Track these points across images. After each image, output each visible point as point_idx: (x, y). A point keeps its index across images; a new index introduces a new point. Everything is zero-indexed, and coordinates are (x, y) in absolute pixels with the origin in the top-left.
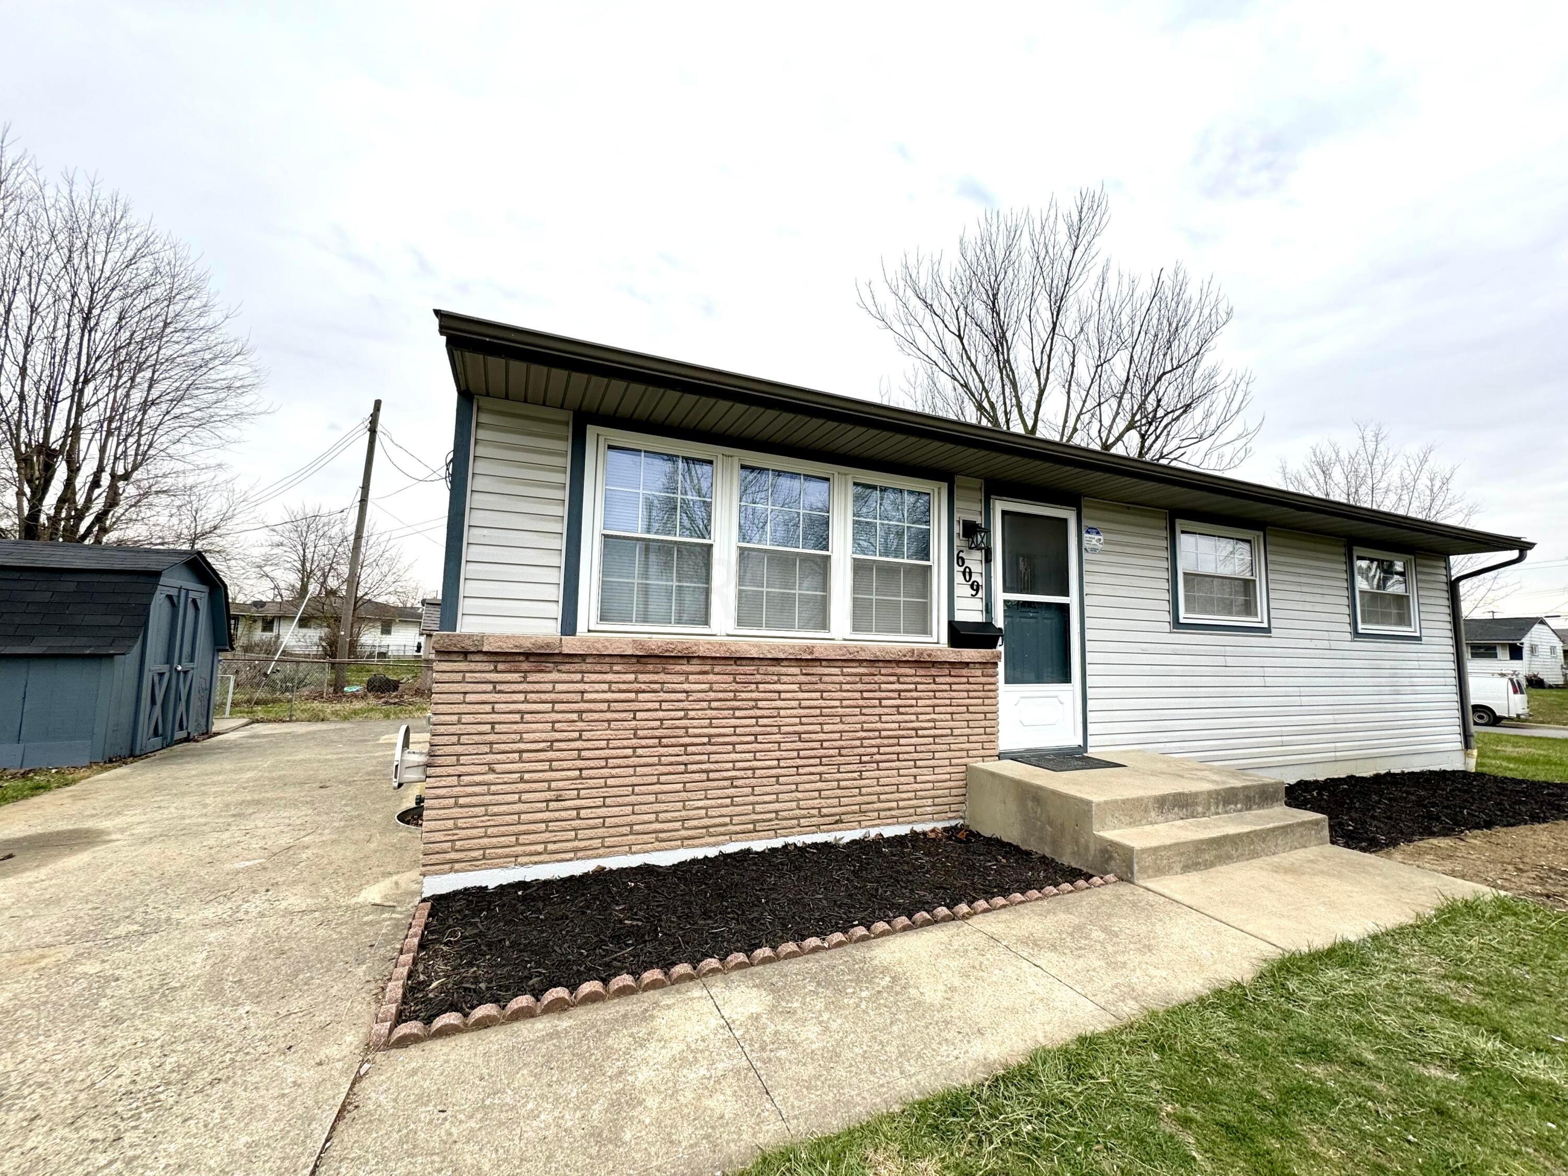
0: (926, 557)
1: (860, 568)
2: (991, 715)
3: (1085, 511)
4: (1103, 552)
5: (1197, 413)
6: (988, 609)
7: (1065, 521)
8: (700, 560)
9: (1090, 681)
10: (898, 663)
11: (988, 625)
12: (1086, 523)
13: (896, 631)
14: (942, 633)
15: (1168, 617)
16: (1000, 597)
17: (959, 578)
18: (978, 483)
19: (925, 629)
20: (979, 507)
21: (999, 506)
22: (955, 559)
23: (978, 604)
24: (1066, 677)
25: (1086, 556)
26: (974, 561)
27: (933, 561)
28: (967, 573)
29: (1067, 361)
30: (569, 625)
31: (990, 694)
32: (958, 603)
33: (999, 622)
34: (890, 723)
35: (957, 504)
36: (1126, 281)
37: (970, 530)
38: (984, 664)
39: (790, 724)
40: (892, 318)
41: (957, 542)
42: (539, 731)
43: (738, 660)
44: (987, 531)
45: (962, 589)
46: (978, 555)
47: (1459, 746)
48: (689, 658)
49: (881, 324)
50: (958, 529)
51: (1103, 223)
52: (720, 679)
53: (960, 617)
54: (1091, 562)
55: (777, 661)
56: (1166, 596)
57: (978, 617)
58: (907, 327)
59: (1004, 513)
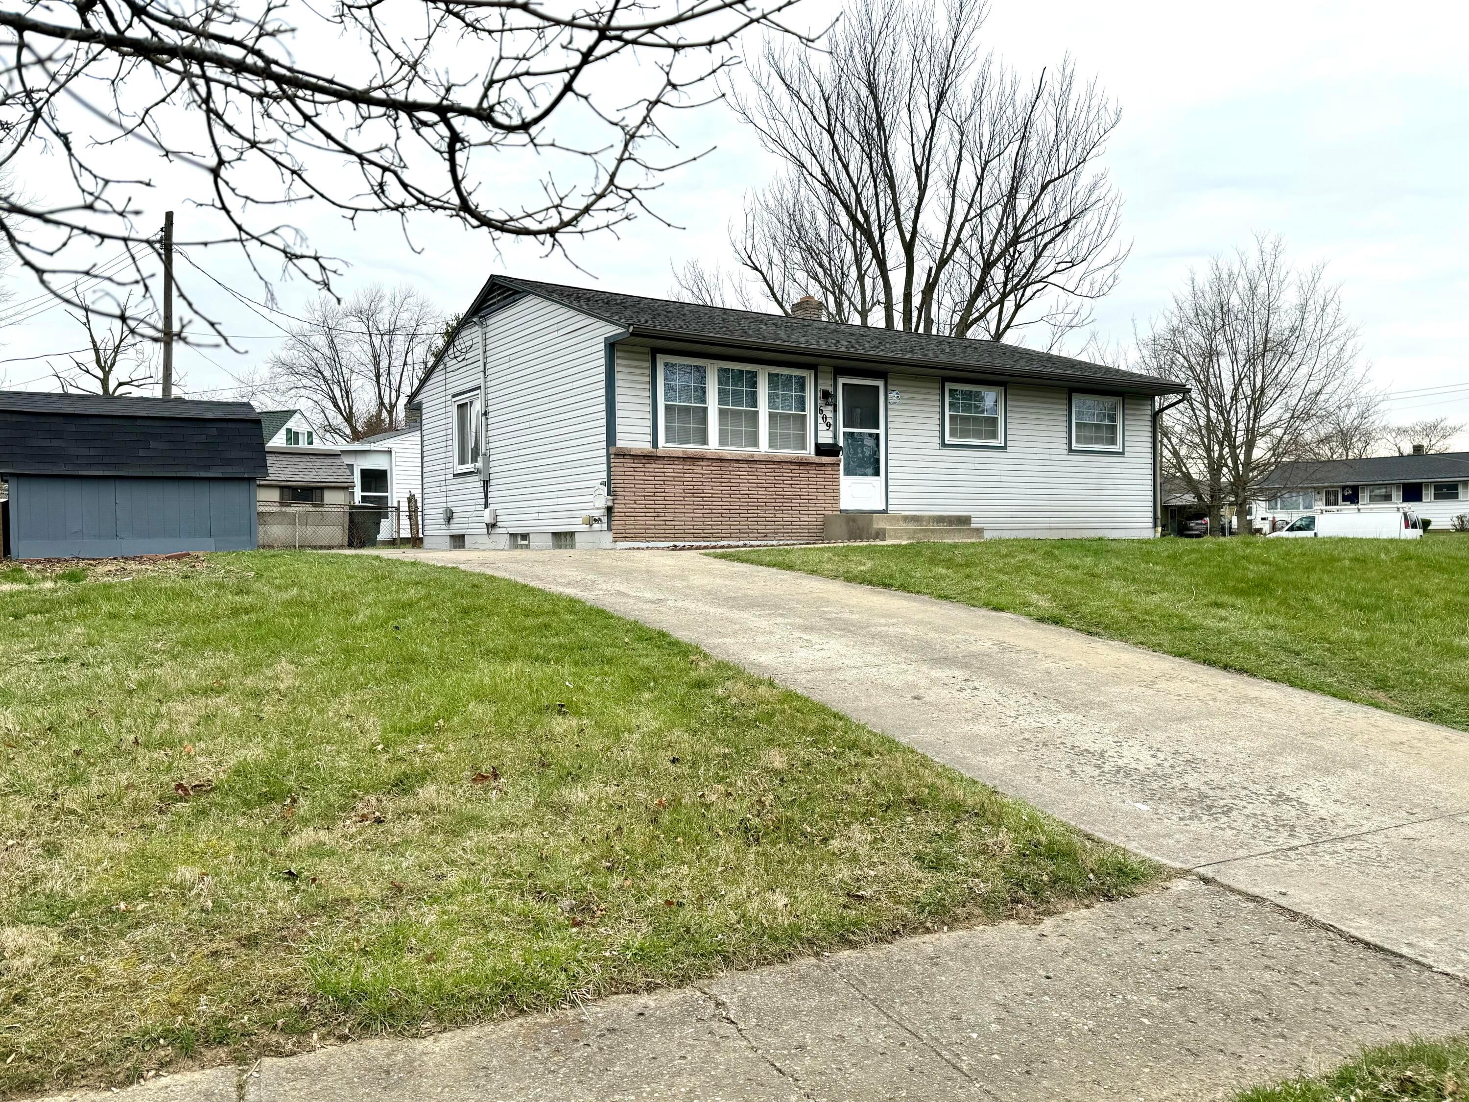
0: (804, 410)
1: (772, 416)
2: (836, 491)
3: (889, 381)
4: (900, 404)
5: (1072, 236)
6: (835, 437)
7: (878, 387)
8: (701, 414)
9: (890, 476)
10: (791, 463)
11: (835, 445)
12: (889, 388)
13: (789, 448)
14: (811, 448)
15: (938, 440)
16: (841, 430)
17: (820, 420)
18: (831, 369)
19: (804, 448)
20: (831, 382)
21: (841, 381)
22: (818, 410)
23: (830, 434)
24: (877, 473)
25: (889, 406)
26: (828, 412)
27: (807, 412)
28: (825, 418)
29: (953, 156)
30: (655, 444)
31: (836, 480)
32: (820, 434)
33: (841, 443)
34: (788, 492)
35: (819, 381)
36: (1008, 78)
37: (826, 395)
38: (832, 464)
39: (744, 489)
40: (754, 111)
41: (819, 402)
42: (650, 489)
43: (722, 460)
44: (835, 396)
45: (822, 426)
46: (830, 408)
47: (1151, 525)
48: (702, 459)
49: (741, 117)
50: (820, 394)
51: (983, 15)
52: (715, 468)
53: (821, 441)
54: (893, 410)
55: (738, 461)
56: (938, 428)
57: (830, 441)
58: (771, 122)
59: (844, 385)
